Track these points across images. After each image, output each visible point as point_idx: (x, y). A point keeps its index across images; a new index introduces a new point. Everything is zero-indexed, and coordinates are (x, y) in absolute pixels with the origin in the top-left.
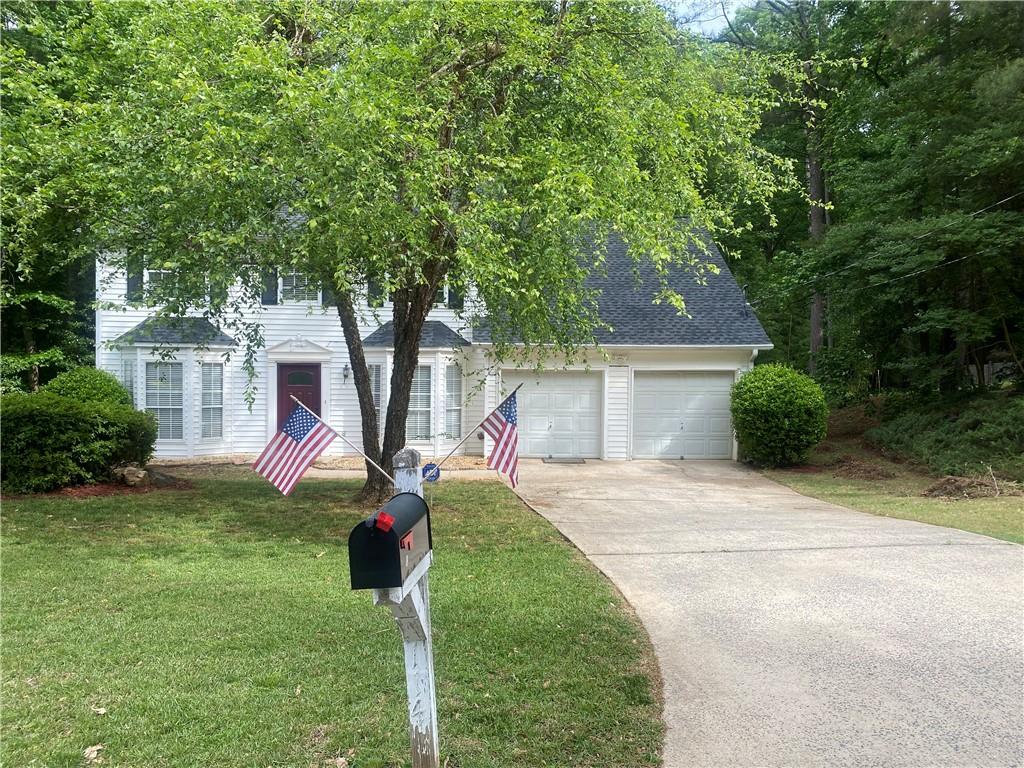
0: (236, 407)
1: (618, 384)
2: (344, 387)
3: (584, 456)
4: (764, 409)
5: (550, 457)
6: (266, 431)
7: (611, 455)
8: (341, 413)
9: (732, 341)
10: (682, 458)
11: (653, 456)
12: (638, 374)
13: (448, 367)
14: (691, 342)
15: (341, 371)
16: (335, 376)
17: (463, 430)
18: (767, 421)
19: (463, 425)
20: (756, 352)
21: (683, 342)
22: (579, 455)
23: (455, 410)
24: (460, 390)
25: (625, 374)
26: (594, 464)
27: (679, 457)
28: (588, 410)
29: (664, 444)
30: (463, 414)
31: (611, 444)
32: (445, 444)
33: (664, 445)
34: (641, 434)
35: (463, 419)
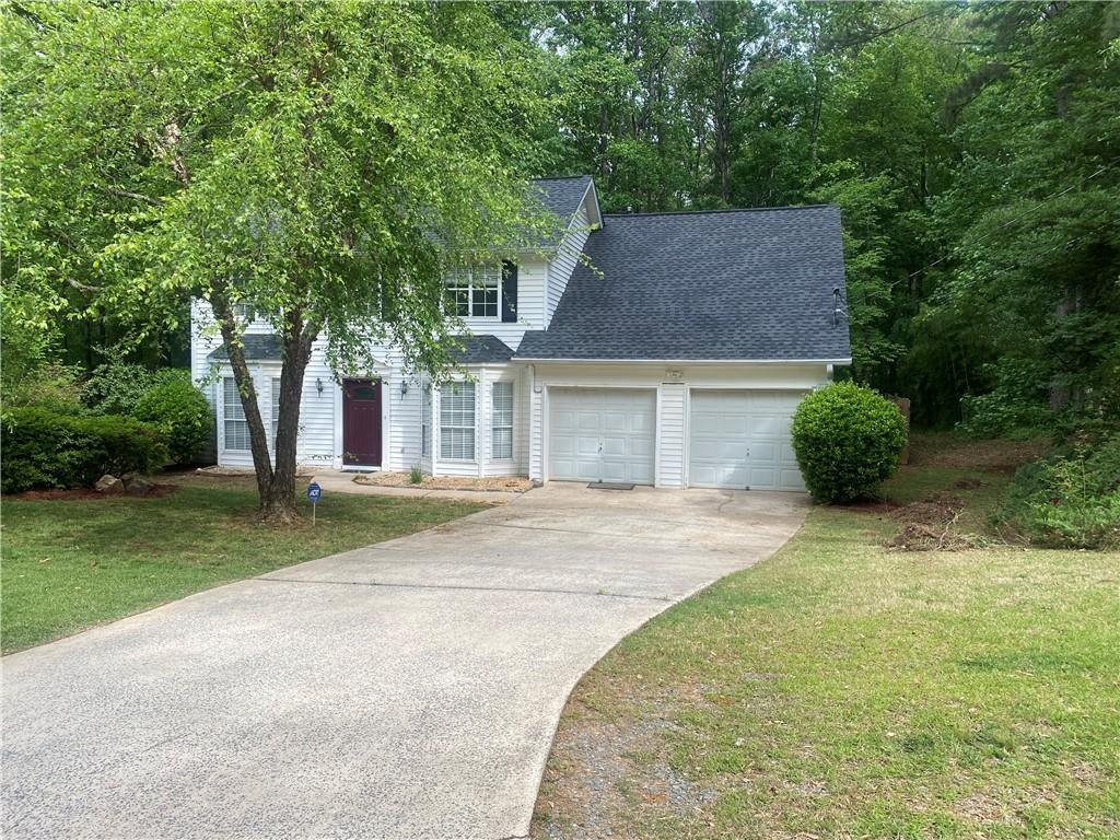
0: (310, 421)
1: (673, 404)
2: (402, 403)
3: (635, 481)
4: (814, 435)
5: (600, 482)
6: (333, 445)
7: (663, 482)
8: (401, 429)
9: (804, 356)
10: (748, 489)
11: (714, 486)
12: (694, 392)
13: (494, 384)
14: (753, 357)
15: (398, 386)
16: (393, 392)
17: (515, 450)
18: (818, 450)
19: (515, 444)
20: (830, 368)
21: (744, 357)
22: (631, 481)
23: (505, 429)
24: (512, 407)
25: (681, 393)
26: (646, 491)
27: (744, 487)
28: (640, 432)
29: (724, 473)
30: (515, 433)
31: (664, 470)
32: (491, 463)
33: (727, 474)
34: (699, 459)
35: (515, 439)
